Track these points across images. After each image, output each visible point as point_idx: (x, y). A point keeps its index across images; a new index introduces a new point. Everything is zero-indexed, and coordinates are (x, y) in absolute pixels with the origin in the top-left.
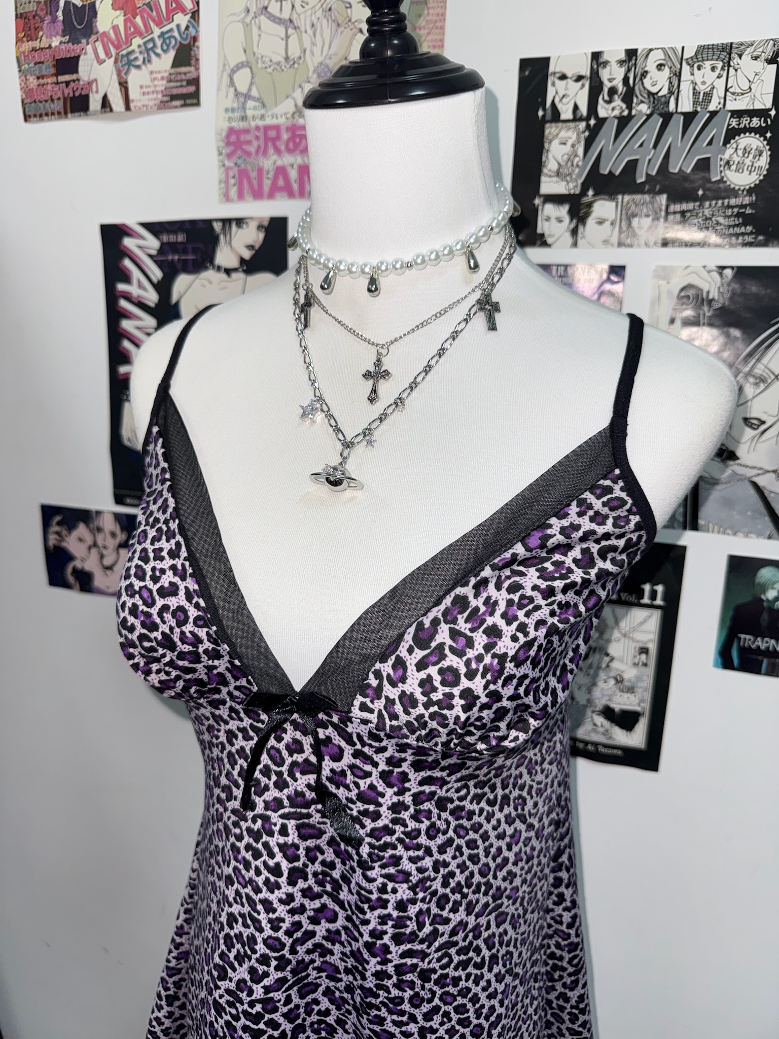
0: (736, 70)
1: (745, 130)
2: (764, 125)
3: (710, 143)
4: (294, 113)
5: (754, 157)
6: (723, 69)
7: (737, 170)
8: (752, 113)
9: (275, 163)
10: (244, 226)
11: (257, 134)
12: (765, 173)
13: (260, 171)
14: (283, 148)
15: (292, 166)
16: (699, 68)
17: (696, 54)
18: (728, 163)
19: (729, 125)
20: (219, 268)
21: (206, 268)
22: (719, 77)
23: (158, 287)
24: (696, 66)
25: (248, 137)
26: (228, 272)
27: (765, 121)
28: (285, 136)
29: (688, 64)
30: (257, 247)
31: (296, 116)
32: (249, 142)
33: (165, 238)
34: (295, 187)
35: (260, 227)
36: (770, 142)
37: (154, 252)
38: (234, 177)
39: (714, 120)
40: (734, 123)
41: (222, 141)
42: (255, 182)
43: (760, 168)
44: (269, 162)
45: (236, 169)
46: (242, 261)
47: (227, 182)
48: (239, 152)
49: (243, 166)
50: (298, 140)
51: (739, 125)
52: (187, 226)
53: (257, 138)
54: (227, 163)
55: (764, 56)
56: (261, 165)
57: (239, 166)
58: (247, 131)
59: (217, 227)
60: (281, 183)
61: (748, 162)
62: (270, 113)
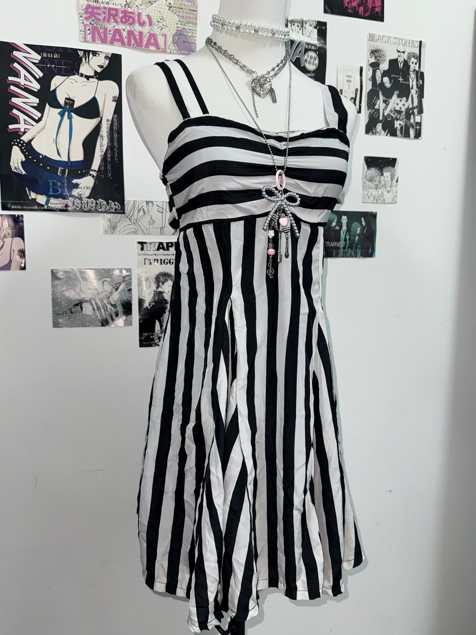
0: (305, 28)
1: (310, 50)
2: (316, 49)
3: (300, 52)
4: (125, 5)
5: (314, 60)
6: (301, 27)
7: (309, 64)
8: (312, 45)
9: (114, 27)
10: (97, 55)
11: (105, 11)
12: (317, 66)
13: (105, 29)
14: (119, 20)
15: (124, 30)
16: (294, 25)
17: (292, 20)
18: (306, 60)
19: (305, 47)
20: (82, 75)
21: (74, 74)
22: (300, 29)
23: (38, 80)
24: (292, 24)
25: (99, 11)
26: (88, 77)
27: (316, 48)
28: (121, 15)
29: (290, 22)
30: (104, 67)
31: (127, 6)
32: (100, 14)
33: (45, 55)
34: (126, 40)
35: (106, 57)
36: (318, 55)
37: (37, 62)
38: (89, 30)
39: (300, 44)
40: (307, 47)
41: (83, 10)
42: (102, 35)
43: (316, 64)
44: (111, 26)
45: (91, 26)
46: (96, 72)
47: (85, 31)
48: (93, 18)
49: (95, 25)
50: (127, 18)
51: (308, 47)
52: (61, 50)
53: (104, 13)
54: (85, 22)
55: (313, 26)
56: (106, 26)
57: (92, 25)
58: (99, 8)
59: (81, 54)
60: (117, 37)
61: (312, 61)
62: (113, 2)
